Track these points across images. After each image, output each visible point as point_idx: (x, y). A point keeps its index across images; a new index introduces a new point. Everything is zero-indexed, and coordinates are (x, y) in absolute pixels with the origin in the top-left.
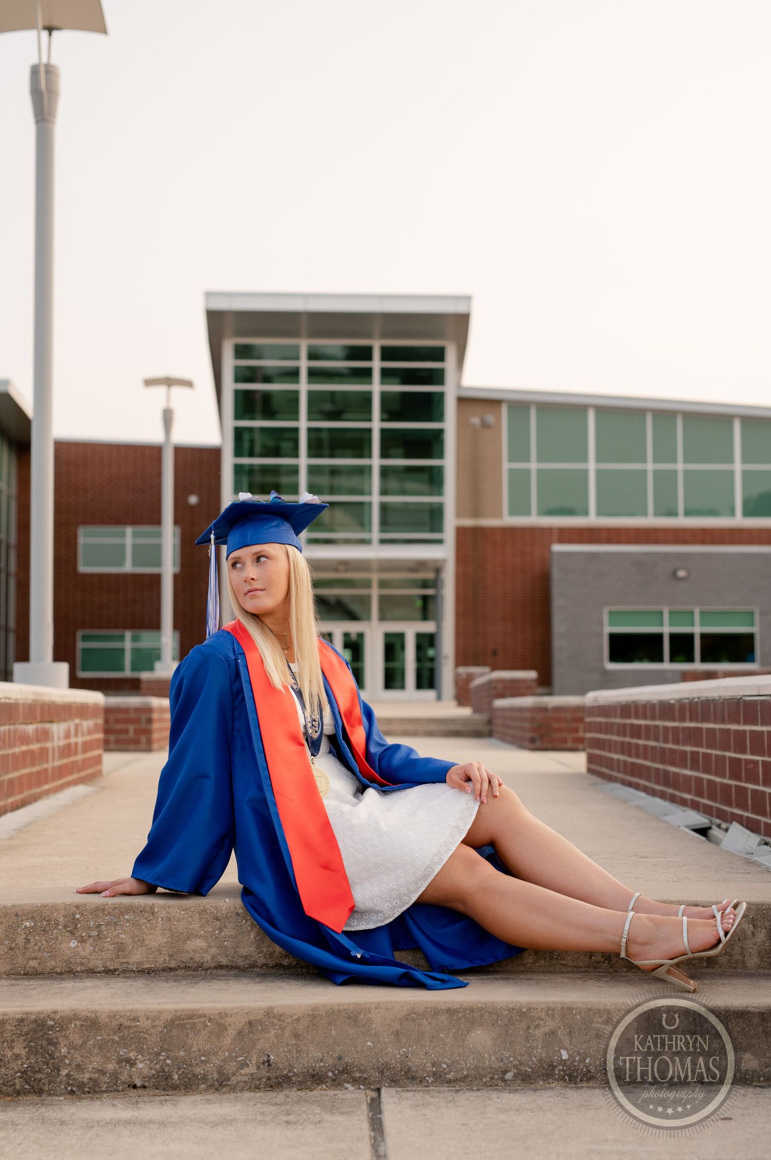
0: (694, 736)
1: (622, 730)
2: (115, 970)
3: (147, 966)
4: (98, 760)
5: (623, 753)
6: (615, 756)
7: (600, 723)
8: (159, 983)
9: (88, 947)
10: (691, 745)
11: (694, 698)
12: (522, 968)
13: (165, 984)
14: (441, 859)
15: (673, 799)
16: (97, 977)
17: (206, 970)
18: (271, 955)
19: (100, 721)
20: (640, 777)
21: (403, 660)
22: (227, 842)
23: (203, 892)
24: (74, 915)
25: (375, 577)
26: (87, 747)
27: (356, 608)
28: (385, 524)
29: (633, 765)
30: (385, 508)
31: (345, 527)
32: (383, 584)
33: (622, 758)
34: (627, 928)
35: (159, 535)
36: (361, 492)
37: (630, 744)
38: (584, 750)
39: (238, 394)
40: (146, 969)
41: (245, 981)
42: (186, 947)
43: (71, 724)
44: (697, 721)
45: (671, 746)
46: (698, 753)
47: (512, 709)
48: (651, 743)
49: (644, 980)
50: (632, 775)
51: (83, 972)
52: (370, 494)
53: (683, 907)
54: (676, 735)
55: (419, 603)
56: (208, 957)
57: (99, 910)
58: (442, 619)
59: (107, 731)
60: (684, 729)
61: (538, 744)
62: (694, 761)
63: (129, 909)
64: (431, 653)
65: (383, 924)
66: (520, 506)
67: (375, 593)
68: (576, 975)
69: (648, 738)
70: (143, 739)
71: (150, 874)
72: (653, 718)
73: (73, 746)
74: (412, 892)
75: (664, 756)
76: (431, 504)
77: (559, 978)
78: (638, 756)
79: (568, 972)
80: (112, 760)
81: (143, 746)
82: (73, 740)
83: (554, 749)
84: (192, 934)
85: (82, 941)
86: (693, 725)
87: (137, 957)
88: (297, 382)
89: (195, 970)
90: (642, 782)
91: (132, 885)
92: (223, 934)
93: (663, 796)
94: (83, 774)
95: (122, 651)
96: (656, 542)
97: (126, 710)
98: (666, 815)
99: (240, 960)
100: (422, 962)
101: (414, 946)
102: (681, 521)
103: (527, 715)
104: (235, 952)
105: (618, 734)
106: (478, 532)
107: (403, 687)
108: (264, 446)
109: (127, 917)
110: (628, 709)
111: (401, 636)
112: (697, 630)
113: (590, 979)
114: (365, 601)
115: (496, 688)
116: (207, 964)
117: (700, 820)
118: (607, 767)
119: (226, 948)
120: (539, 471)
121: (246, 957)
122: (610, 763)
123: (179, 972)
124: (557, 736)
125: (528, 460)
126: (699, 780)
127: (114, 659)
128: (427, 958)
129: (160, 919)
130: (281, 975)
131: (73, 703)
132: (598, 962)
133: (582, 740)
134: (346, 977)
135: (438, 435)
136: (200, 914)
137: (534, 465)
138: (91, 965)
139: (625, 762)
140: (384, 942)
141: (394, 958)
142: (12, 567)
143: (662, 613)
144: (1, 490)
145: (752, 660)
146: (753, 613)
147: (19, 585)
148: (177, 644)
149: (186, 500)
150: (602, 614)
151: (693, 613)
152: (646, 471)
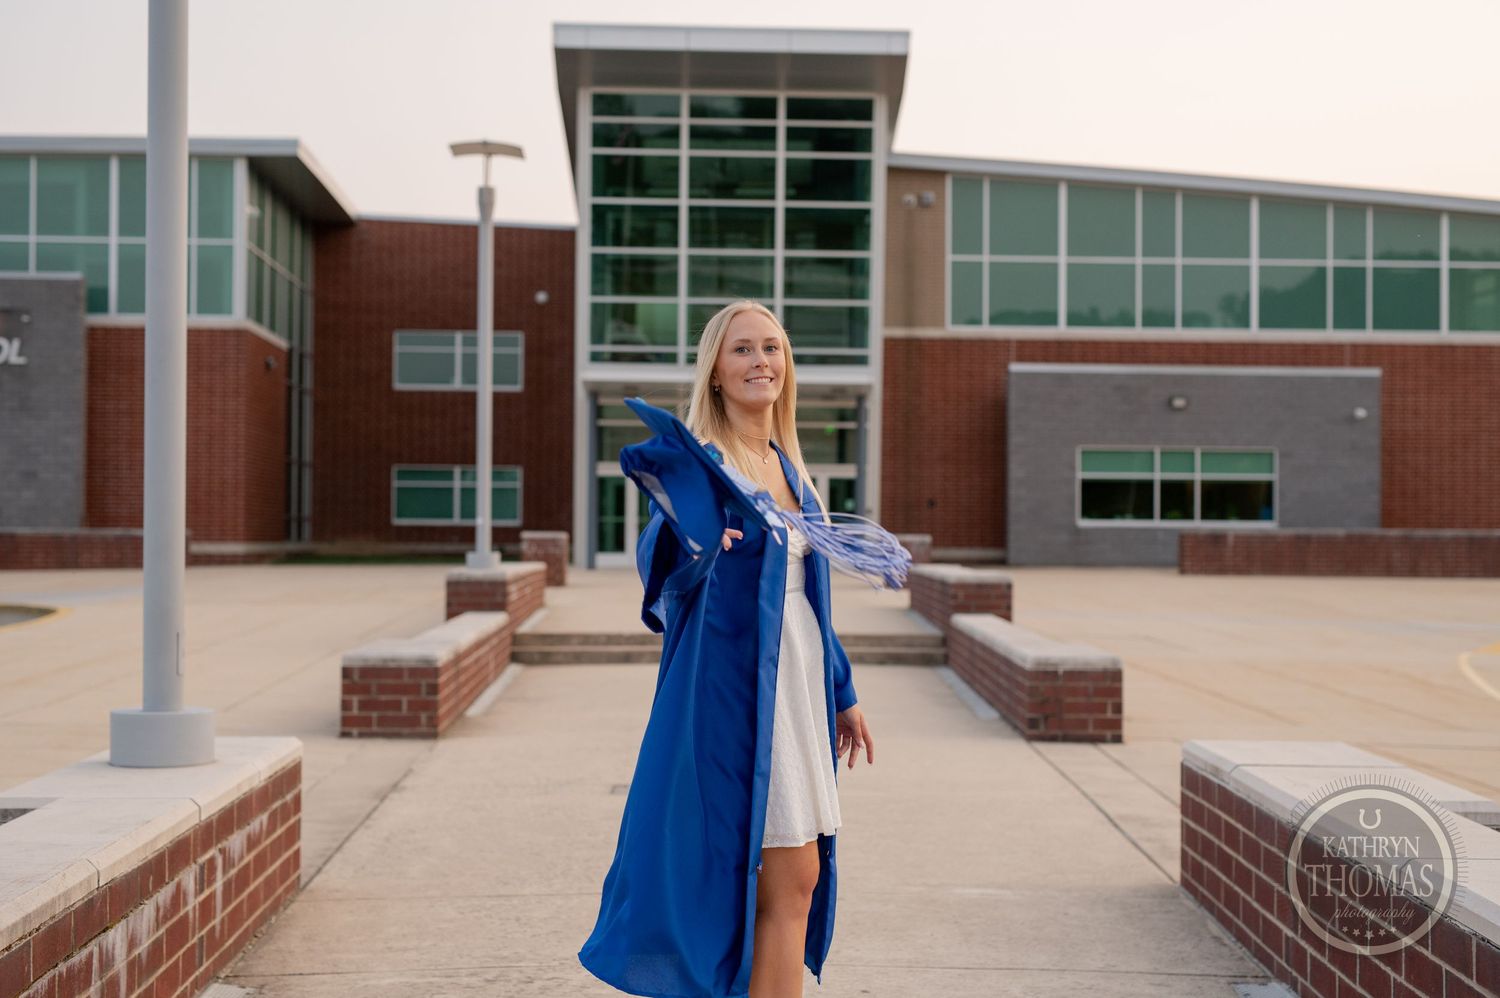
30: (790, 314)
36: (759, 291)
39: (597, 161)
47: (989, 650)
52: (771, 294)
55: (833, 440)
58: (864, 460)
64: (849, 504)
66: (967, 312)
70: (424, 717)
76: (851, 309)
81: (423, 729)
83: (1066, 739)
88: (677, 145)
95: (449, 491)
96: (1146, 360)
102: (1179, 333)
103: (1023, 681)
106: (910, 343)
108: (634, 232)
112: (1198, 476)
115: (955, 597)
120: (992, 265)
124: (1071, 716)
125: (979, 251)
135: (863, 218)
137: (986, 258)
142: (308, 383)
143: (1152, 454)
144: (291, 284)
145: (1269, 517)
146: (1271, 455)
147: (318, 407)
148: (519, 484)
149: (532, 296)
150: (1073, 455)
151: (1192, 454)
152: (1133, 266)
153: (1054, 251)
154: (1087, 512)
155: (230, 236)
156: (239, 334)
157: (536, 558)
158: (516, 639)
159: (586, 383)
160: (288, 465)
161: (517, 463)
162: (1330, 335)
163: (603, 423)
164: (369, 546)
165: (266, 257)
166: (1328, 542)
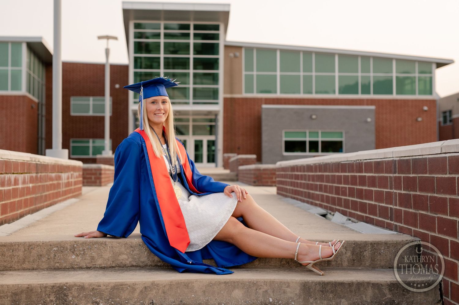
0: (321, 178)
1: (291, 177)
2: (91, 267)
3: (103, 266)
4: (80, 189)
5: (291, 186)
6: (288, 187)
7: (282, 174)
8: (108, 272)
9: (80, 258)
10: (319, 182)
11: (320, 163)
12: (254, 266)
13: (110, 273)
14: (223, 224)
15: (312, 204)
16: (83, 270)
17: (127, 267)
18: (153, 261)
19: (81, 173)
20: (298, 195)
21: (202, 151)
22: (136, 218)
23: (126, 236)
24: (74, 245)
25: (191, 118)
26: (76, 183)
27: (183, 130)
28: (195, 96)
29: (296, 190)
30: (195, 90)
31: (178, 98)
32: (194, 120)
33: (291, 188)
34: (298, 249)
35: (104, 100)
36: (185, 84)
37: (294, 182)
38: (275, 186)
39: (136, 43)
40: (103, 267)
41: (143, 271)
42: (119, 258)
43: (70, 174)
44: (322, 172)
45: (311, 182)
46: (322, 185)
47: (246, 170)
48: (303, 182)
49: (302, 271)
50: (295, 194)
51: (77, 268)
52: (189, 84)
53: (317, 242)
54: (313, 178)
55: (208, 128)
56: (128, 262)
57: (84, 243)
58: (218, 135)
59: (84, 178)
60: (316, 175)
61: (257, 184)
62: (321, 188)
63: (96, 243)
64: (213, 148)
65: (198, 250)
66: (249, 89)
67: (191, 124)
68: (275, 269)
69: (302, 180)
70: (98, 181)
71: (104, 230)
72: (304, 171)
73: (70, 183)
74: (210, 237)
75: (309, 187)
76: (213, 88)
77: (269, 270)
78: (297, 187)
79: (272, 268)
80: (86, 190)
81: (98, 184)
82: (70, 180)
83: (263, 186)
84: (121, 253)
85: (77, 255)
86: (320, 174)
87: (99, 262)
88: (160, 38)
89: (123, 267)
90: (299, 197)
91: (98, 234)
92: (134, 253)
93: (308, 202)
94: (74, 194)
95: (88, 147)
96: (304, 104)
97: (91, 170)
98: (309, 209)
99: (141, 263)
100: (214, 264)
101: (211, 258)
102: (314, 96)
103: (252, 172)
104: (139, 260)
105: (290, 178)
106: (232, 99)
107: (202, 162)
108: (146, 65)
109: (95, 246)
110: (294, 168)
111: (201, 142)
112: (320, 139)
113: (281, 270)
114: (187, 127)
115: (239, 162)
116: (128, 265)
117: (323, 211)
118: (285, 192)
119: (135, 258)
120: (257, 75)
121: (143, 262)
122: (286, 190)
123: (116, 268)
124: (264, 180)
125: (253, 71)
126: (323, 196)
127: (85, 150)
128: (216, 263)
129: (109, 247)
130: (157, 269)
131: (70, 165)
132: (284, 264)
133: (274, 182)
134: (184, 270)
135: (217, 60)
136: (125, 245)
137: (255, 73)
138: (81, 265)
139: (292, 190)
140: (199, 256)
141: (202, 262)
142: (44, 113)
143: (306, 132)
144: (39, 82)
145: (341, 152)
146: (342, 133)
147: (47, 121)
148: (110, 145)
149: (114, 86)
150: (282, 133)
151: (318, 132)
152: (299, 76)
153: (276, 71)
155: (21, 66)
156: (24, 97)
159: (132, 111)
160: (38, 138)
161: (110, 138)
162: (360, 96)
165: (32, 73)
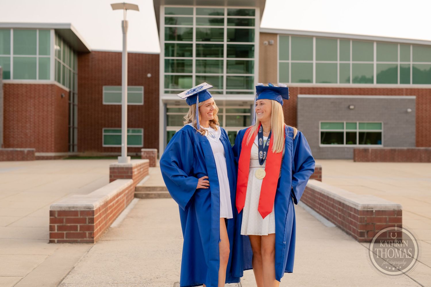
25: (224, 108)
28: (229, 86)
32: (227, 111)
39: (166, 29)
52: (222, 72)
55: (242, 119)
67: (224, 114)
76: (247, 77)
88: (192, 24)
96: (341, 94)
102: (351, 85)
108: (178, 52)
112: (358, 130)
120: (292, 63)
125: (288, 59)
135: (252, 47)
137: (290, 61)
142: (76, 102)
143: (343, 123)
144: (70, 71)
145: (381, 144)
146: (381, 124)
147: (79, 109)
148: (142, 134)
149: (146, 75)
150: (318, 124)
151: (356, 123)
152: (337, 64)
153: (312, 60)
154: (323, 142)
155: (49, 55)
156: (52, 86)
157: (146, 158)
158: (136, 189)
159: (163, 100)
160: (69, 128)
161: (142, 127)
162: (399, 86)
163: (168, 114)
164: (95, 154)
165: (61, 62)
166: (401, 151)
